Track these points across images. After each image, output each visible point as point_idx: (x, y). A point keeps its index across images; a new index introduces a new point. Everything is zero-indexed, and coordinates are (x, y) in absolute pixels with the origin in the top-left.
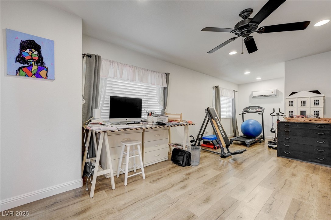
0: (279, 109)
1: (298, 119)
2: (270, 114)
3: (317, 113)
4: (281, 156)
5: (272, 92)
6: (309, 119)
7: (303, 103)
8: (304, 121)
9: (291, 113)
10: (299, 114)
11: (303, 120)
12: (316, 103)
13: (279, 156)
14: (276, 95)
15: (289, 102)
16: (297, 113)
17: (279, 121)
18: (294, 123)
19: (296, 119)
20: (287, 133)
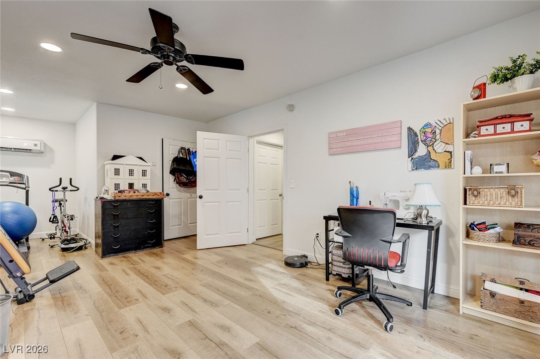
0: (71, 179)
1: (130, 194)
2: (50, 189)
3: (144, 186)
4: (107, 256)
5: (36, 145)
6: (142, 194)
7: (131, 172)
8: (137, 198)
9: (117, 186)
10: (127, 188)
11: (135, 196)
12: (144, 173)
13: (105, 255)
14: (42, 153)
15: (114, 170)
16: (124, 186)
17: (106, 200)
18: (125, 201)
19: (128, 195)
20: (116, 217)
